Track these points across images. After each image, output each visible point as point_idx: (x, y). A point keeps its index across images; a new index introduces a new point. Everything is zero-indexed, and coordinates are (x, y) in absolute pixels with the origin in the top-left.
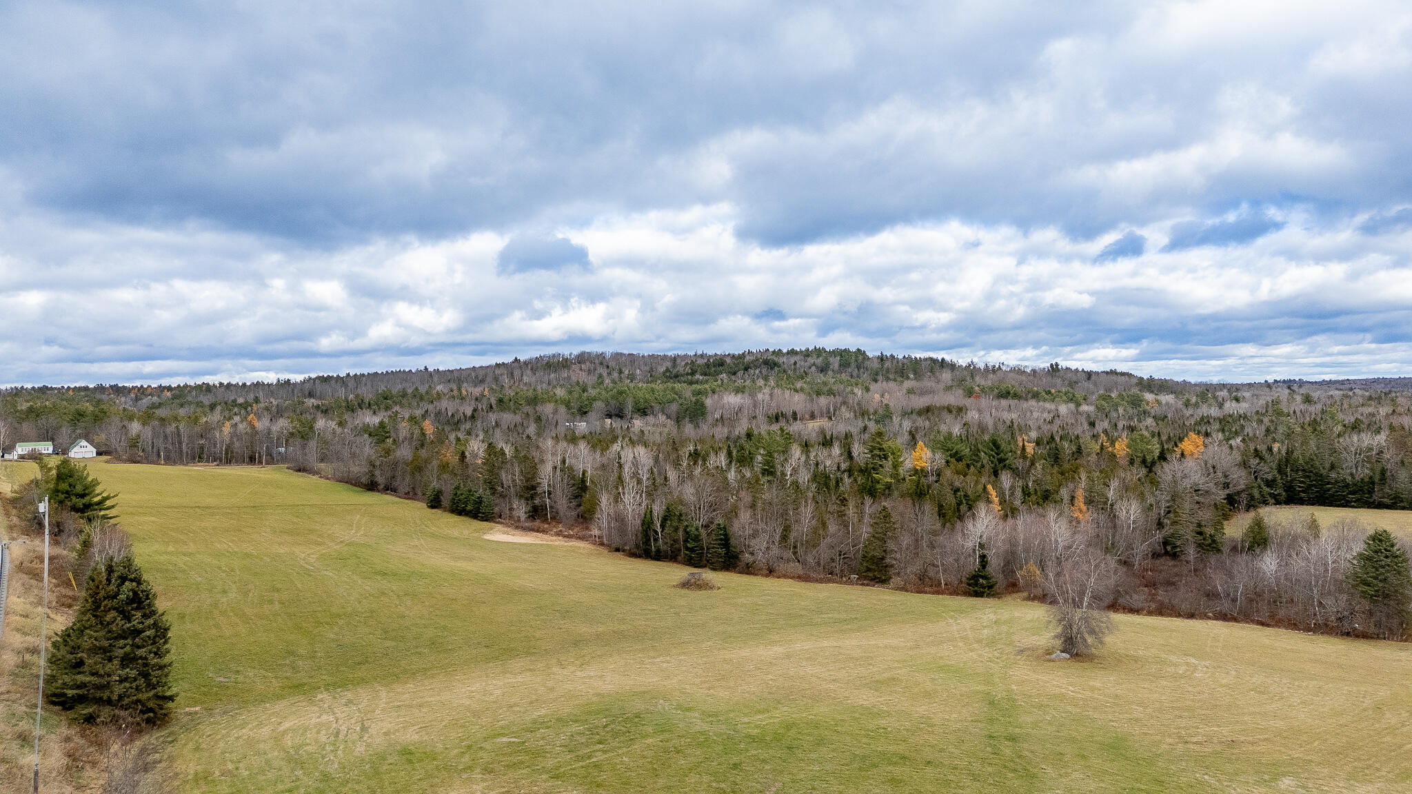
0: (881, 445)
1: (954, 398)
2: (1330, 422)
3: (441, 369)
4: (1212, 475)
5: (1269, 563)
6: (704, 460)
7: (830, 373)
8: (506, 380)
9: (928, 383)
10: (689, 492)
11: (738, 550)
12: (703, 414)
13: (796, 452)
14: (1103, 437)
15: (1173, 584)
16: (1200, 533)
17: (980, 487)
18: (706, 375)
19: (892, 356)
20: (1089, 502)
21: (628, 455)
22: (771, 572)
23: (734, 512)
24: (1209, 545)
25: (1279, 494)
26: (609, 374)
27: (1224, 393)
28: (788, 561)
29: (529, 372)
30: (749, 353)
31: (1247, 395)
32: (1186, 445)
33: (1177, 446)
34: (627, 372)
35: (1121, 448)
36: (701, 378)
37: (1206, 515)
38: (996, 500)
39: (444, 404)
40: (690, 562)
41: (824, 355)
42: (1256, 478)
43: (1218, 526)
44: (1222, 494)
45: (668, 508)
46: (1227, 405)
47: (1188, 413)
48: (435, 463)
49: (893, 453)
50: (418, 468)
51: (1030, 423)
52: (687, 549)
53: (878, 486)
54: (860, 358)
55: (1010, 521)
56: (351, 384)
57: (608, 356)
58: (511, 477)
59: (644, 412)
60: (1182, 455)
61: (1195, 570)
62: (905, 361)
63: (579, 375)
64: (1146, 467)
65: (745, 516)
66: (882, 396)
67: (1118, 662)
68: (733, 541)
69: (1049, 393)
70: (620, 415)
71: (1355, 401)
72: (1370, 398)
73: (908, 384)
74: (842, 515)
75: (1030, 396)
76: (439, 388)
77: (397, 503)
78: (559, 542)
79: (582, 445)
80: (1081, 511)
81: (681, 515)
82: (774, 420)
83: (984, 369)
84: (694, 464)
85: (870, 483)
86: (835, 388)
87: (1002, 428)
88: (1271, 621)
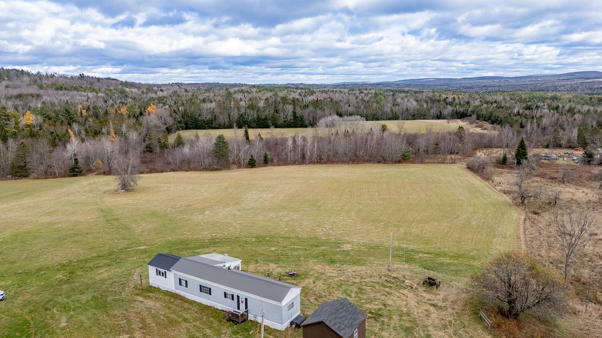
1: (33, 90)
2: (196, 99)
4: (161, 120)
5: (186, 150)
9: (16, 82)
15: (153, 161)
16: (160, 142)
17: (64, 131)
20: (116, 133)
24: (163, 146)
25: (183, 126)
27: (156, 88)
32: (150, 109)
33: (146, 109)
35: (124, 110)
37: (160, 135)
38: (73, 136)
42: (175, 120)
43: (166, 139)
44: (165, 127)
46: (158, 93)
47: (144, 96)
49: (15, 117)
53: (9, 134)
60: (149, 113)
61: (160, 156)
64: (136, 118)
67: (143, 190)
69: (82, 87)
72: (206, 90)
75: (73, 89)
80: (113, 137)
83: (46, 76)
88: (189, 169)
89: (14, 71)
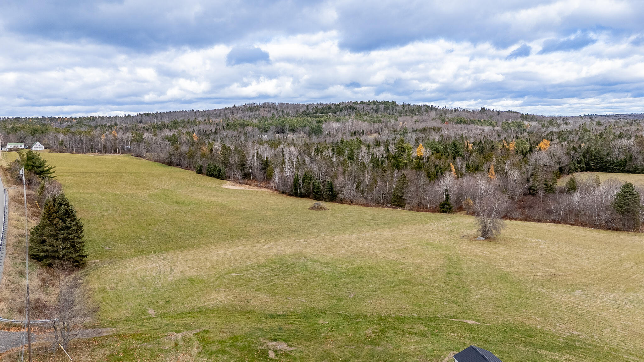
0: (402, 145)
1: (437, 124)
2: (608, 134)
3: (200, 110)
4: (553, 158)
5: (576, 198)
6: (322, 153)
7: (380, 112)
8: (230, 115)
9: (424, 117)
10: (315, 167)
11: (337, 193)
12: (321, 132)
13: (363, 149)
14: (504, 141)
15: (532, 207)
16: (546, 185)
17: (447, 164)
18: (322, 113)
19: (408, 104)
20: (496, 171)
21: (287, 150)
22: (351, 202)
23: (335, 176)
24: (550, 190)
25: (582, 167)
26: (278, 113)
27: (561, 121)
28: (360, 197)
29: (240, 112)
30: (342, 103)
31: (571, 121)
32: (542, 145)
33: (537, 145)
34: (285, 112)
35: (512, 146)
36: (320, 115)
37: (549, 177)
38: (454, 170)
39: (202, 126)
40: (315, 198)
41: (377, 104)
42: (573, 159)
43: (554, 181)
44: (557, 167)
45: (305, 174)
46: (562, 126)
47: (543, 130)
48: (199, 153)
49: (408, 149)
50: (191, 155)
51: (471, 135)
52: (314, 192)
53: (401, 164)
54: (394, 105)
55: (460, 180)
56: (159, 117)
57: (277, 104)
58: (234, 160)
59: (294, 131)
60: (540, 149)
61: (543, 201)
62: (415, 107)
63: (264, 113)
64: (523, 155)
65: (340, 178)
66: (403, 123)
67: (506, 241)
68: (334, 189)
69: (480, 121)
70: (283, 132)
71: (620, 125)
72: (628, 123)
73: (415, 117)
74: (384, 177)
75: (471, 123)
76: (199, 119)
77: (182, 171)
78: (256, 189)
79: (266, 146)
80: (492, 175)
81: (311, 177)
82: (353, 134)
83: (451, 110)
84: (317, 155)
85: (397, 163)
86: (382, 119)
87: (458, 138)
88: (576, 223)
89: (425, 107)
